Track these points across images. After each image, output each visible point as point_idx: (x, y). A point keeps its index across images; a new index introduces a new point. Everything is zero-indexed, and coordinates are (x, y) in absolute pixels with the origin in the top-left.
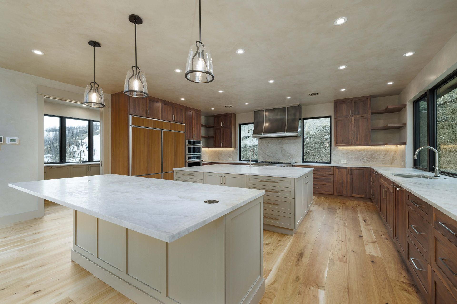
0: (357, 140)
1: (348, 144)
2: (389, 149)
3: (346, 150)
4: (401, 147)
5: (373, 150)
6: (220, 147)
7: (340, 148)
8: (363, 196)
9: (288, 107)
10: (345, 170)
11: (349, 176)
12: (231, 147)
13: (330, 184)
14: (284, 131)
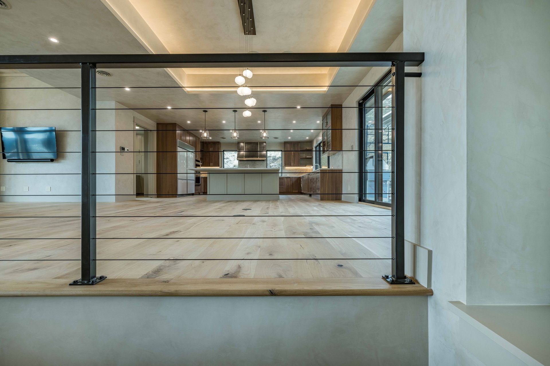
0: (294, 164)
1: (290, 165)
2: (308, 169)
3: (289, 169)
4: (312, 167)
5: (301, 169)
6: (210, 166)
7: (287, 168)
8: (297, 191)
9: (260, 143)
10: (289, 179)
11: (291, 182)
12: (219, 166)
13: (282, 186)
14: (257, 157)
